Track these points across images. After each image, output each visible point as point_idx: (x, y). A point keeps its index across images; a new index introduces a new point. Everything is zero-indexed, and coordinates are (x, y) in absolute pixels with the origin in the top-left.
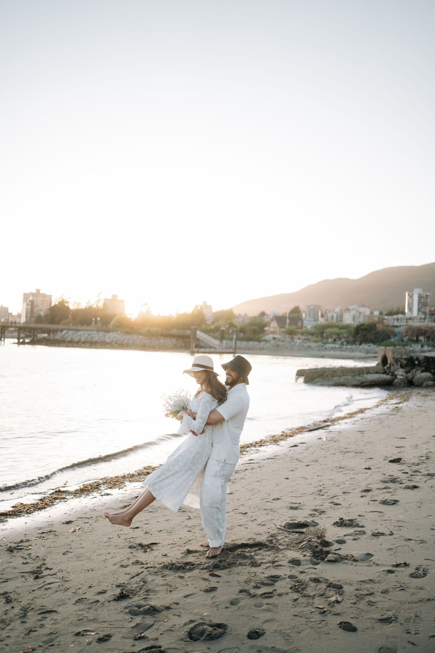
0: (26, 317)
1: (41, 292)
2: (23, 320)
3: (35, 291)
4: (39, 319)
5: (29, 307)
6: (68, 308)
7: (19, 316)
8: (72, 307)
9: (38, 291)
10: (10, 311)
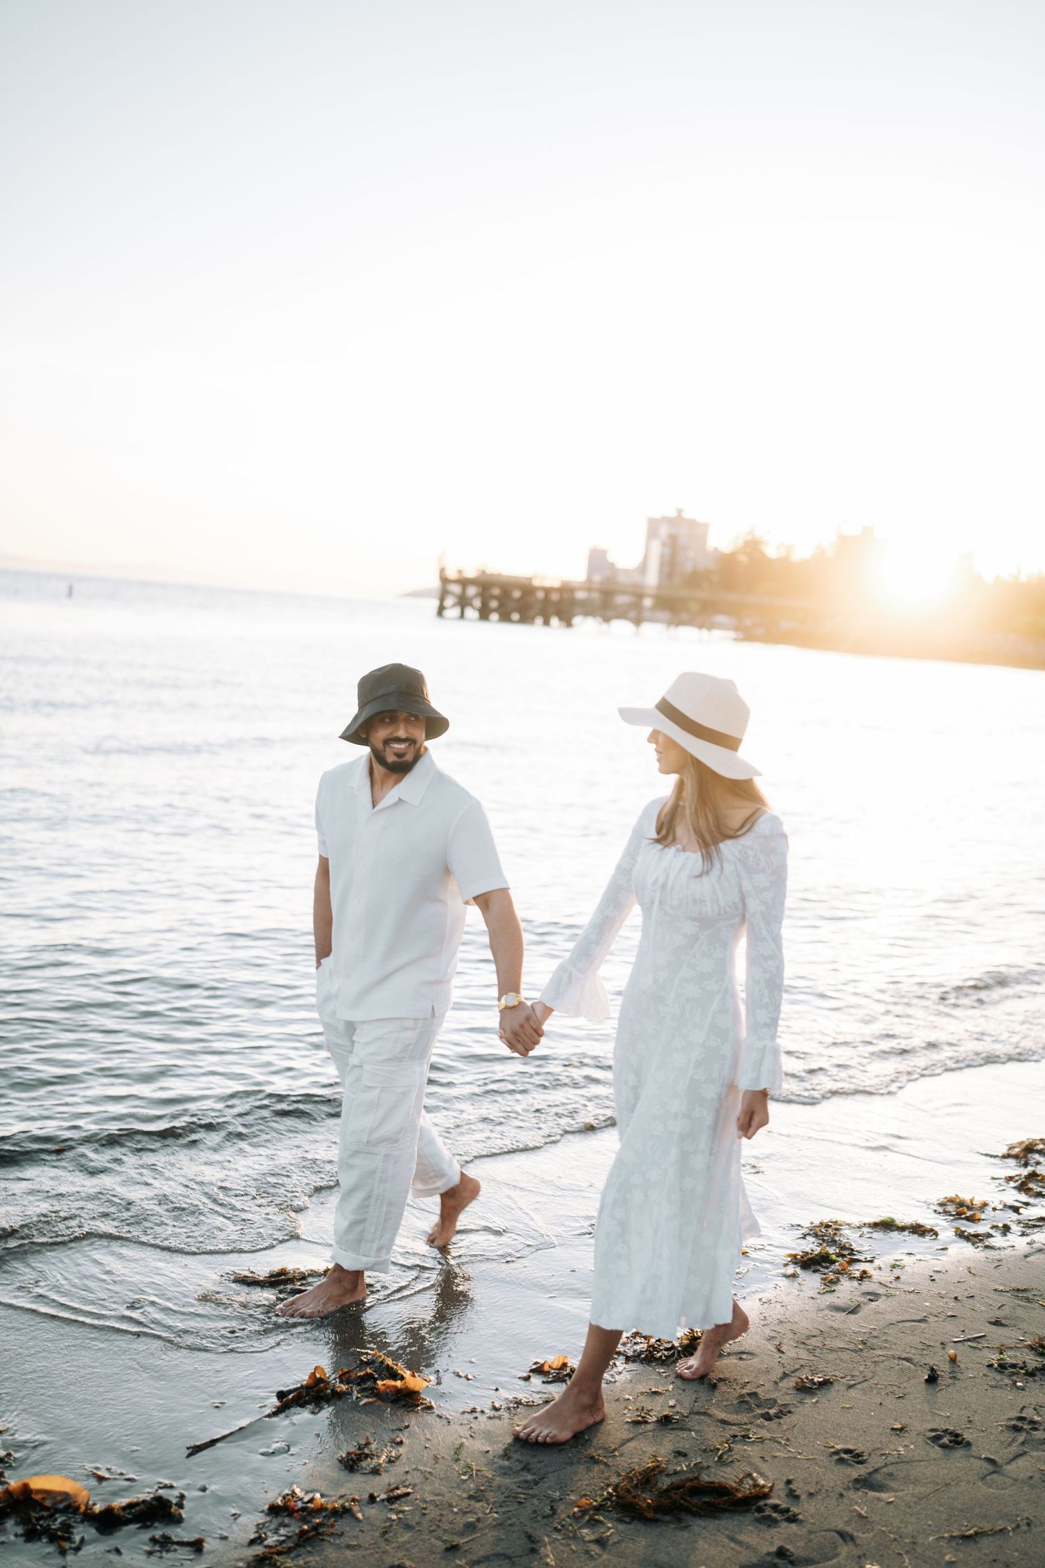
0: (661, 572)
1: (687, 515)
2: (652, 579)
3: (672, 513)
4: (695, 579)
5: (667, 551)
6: (763, 555)
7: (643, 568)
8: (771, 552)
9: (680, 511)
10: (611, 558)
